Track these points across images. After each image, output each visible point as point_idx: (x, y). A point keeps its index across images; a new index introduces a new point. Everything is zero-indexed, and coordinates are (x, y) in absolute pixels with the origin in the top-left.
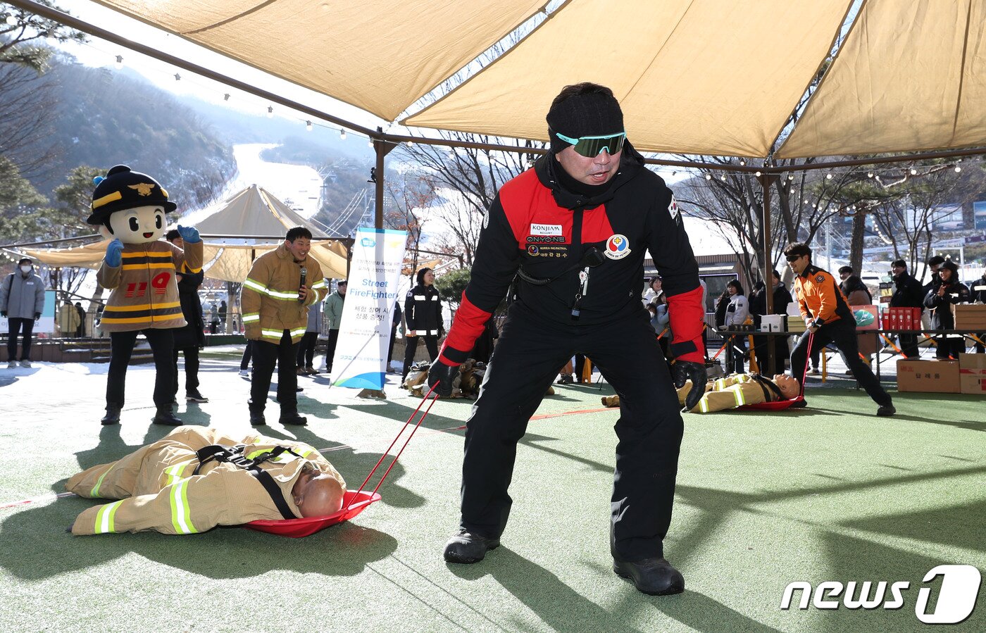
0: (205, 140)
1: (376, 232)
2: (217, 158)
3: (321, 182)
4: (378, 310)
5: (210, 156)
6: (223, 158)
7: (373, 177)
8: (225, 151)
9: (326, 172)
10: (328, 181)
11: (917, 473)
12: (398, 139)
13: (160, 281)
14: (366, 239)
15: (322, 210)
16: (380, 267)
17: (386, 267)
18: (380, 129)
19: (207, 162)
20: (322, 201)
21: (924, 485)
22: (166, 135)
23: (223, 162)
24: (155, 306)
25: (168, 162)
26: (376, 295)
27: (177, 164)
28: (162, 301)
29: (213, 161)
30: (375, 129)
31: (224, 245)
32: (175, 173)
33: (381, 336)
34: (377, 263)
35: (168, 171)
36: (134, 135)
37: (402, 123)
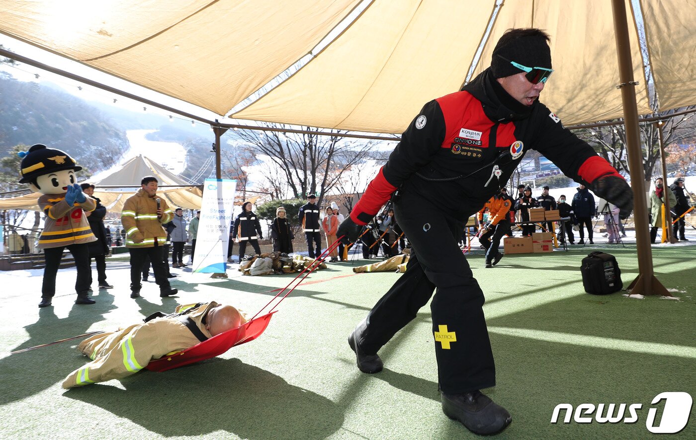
0: (107, 128)
1: (218, 181)
2: (116, 139)
3: (185, 152)
4: (220, 226)
5: (111, 136)
6: (120, 138)
7: (214, 148)
8: (121, 134)
9: (188, 146)
10: (190, 151)
11: (511, 294)
12: (228, 126)
13: (77, 214)
14: (211, 185)
15: (186, 169)
16: (220, 201)
17: (224, 201)
18: (217, 121)
19: (109, 141)
20: (186, 163)
21: (514, 300)
22: (80, 125)
23: (120, 141)
24: (75, 230)
25: (82, 142)
26: (219, 218)
27: (88, 143)
28: (79, 226)
29: (113, 141)
30: (214, 121)
31: (122, 192)
32: (88, 148)
33: (223, 241)
34: (219, 199)
35: (83, 147)
36: (57, 125)
37: (230, 117)
